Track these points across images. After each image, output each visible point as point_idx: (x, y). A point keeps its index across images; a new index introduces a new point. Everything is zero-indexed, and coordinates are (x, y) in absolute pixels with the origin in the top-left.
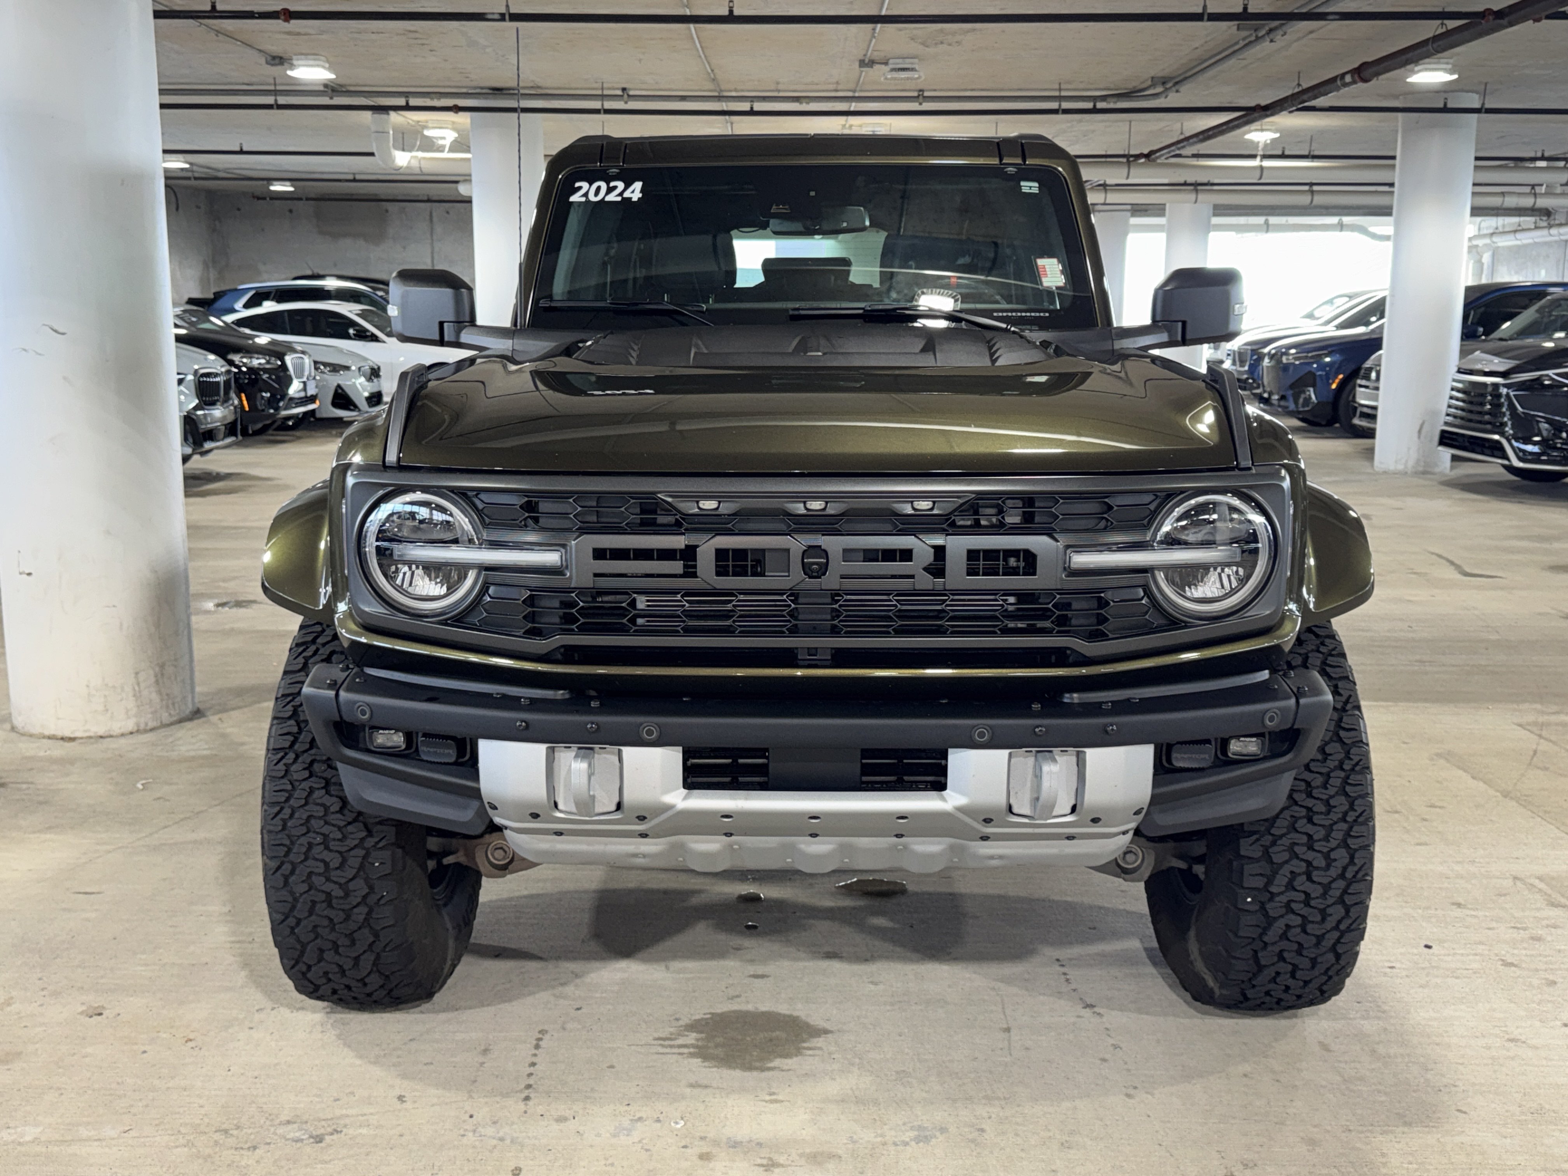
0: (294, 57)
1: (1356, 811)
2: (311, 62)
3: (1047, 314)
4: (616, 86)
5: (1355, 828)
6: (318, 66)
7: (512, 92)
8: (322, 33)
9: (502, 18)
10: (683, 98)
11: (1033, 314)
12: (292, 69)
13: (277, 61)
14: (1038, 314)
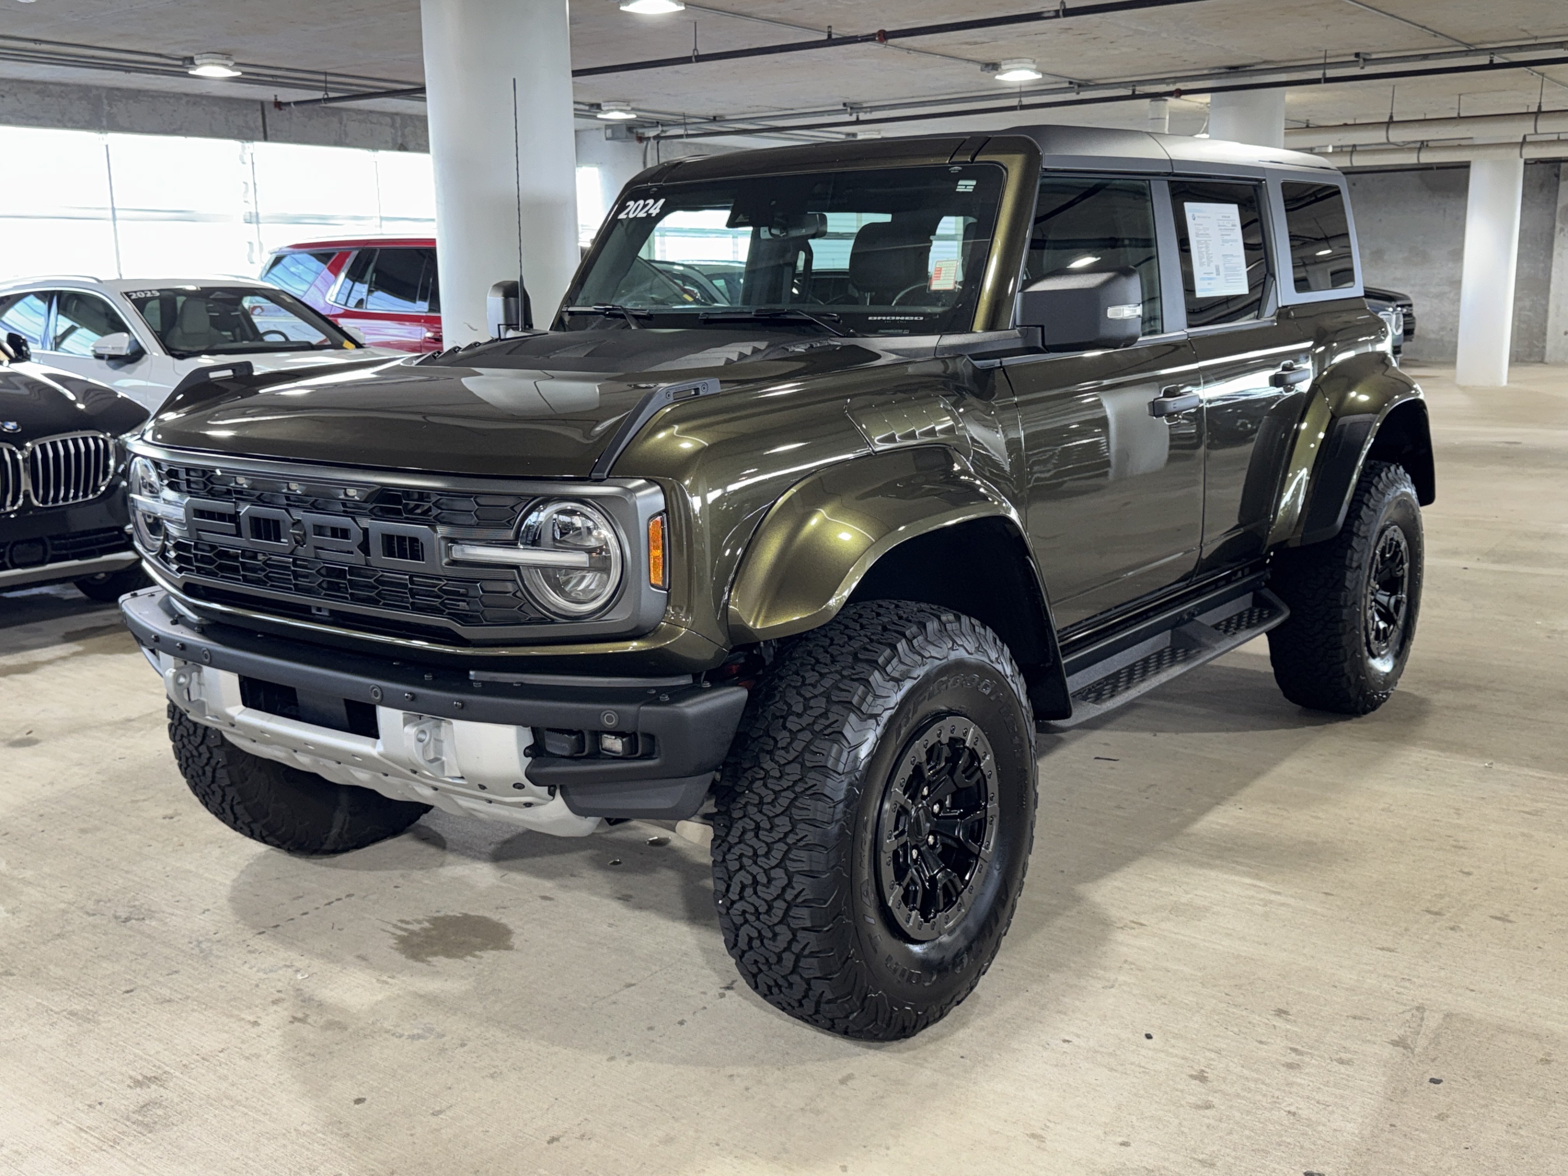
0: (1003, 63)
1: (797, 834)
2: (1016, 66)
3: (921, 318)
4: (1348, 52)
5: (794, 852)
6: (1022, 68)
7: (1248, 68)
8: (995, 40)
9: (1057, 15)
10: (1425, 57)
11: (907, 318)
12: (1000, 74)
13: (990, 67)
14: (912, 318)
